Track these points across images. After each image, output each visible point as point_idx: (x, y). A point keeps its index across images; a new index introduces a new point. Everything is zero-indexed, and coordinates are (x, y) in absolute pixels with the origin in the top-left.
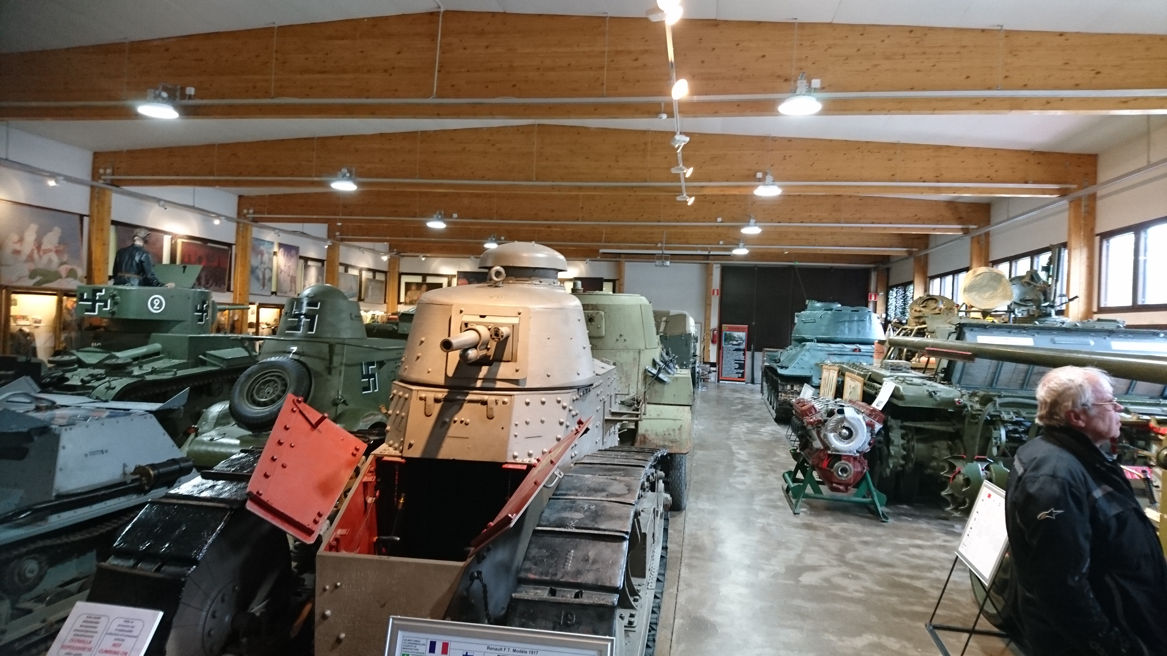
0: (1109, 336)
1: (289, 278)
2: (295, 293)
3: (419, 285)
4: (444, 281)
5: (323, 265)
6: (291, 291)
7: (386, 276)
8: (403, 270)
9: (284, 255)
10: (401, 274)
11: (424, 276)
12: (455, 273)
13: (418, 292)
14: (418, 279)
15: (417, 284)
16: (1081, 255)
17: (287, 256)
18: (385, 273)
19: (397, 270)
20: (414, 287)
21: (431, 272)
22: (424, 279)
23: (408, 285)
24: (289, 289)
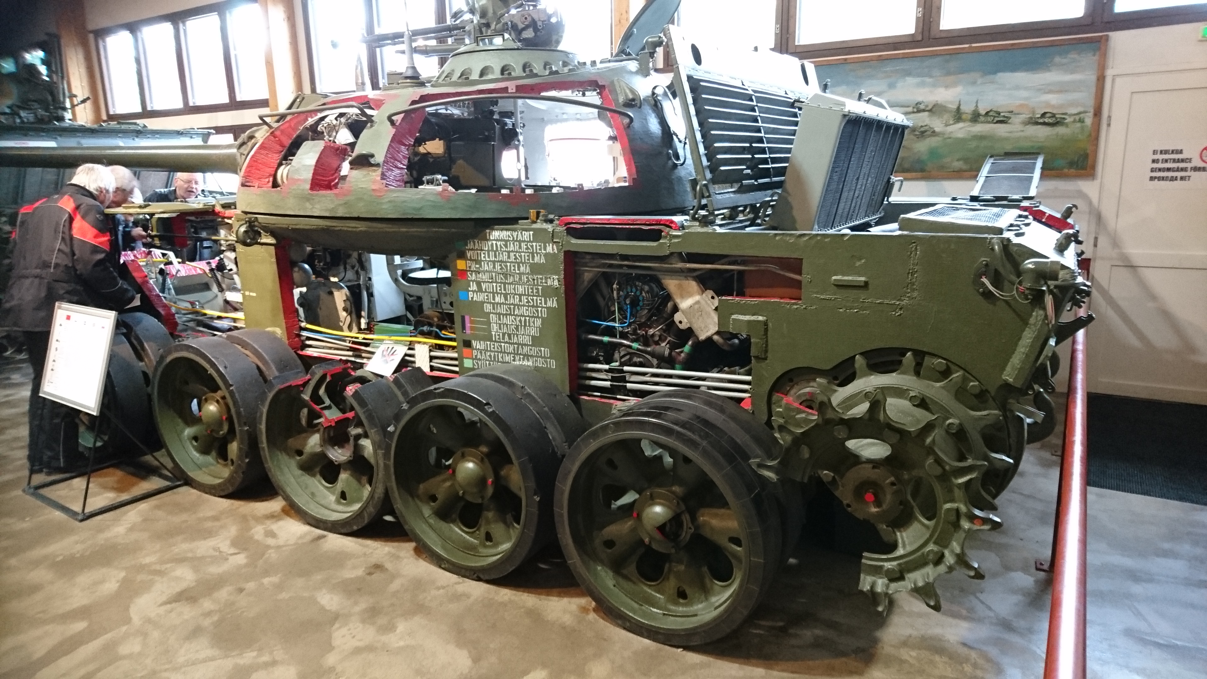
0: (137, 137)
16: (77, 54)
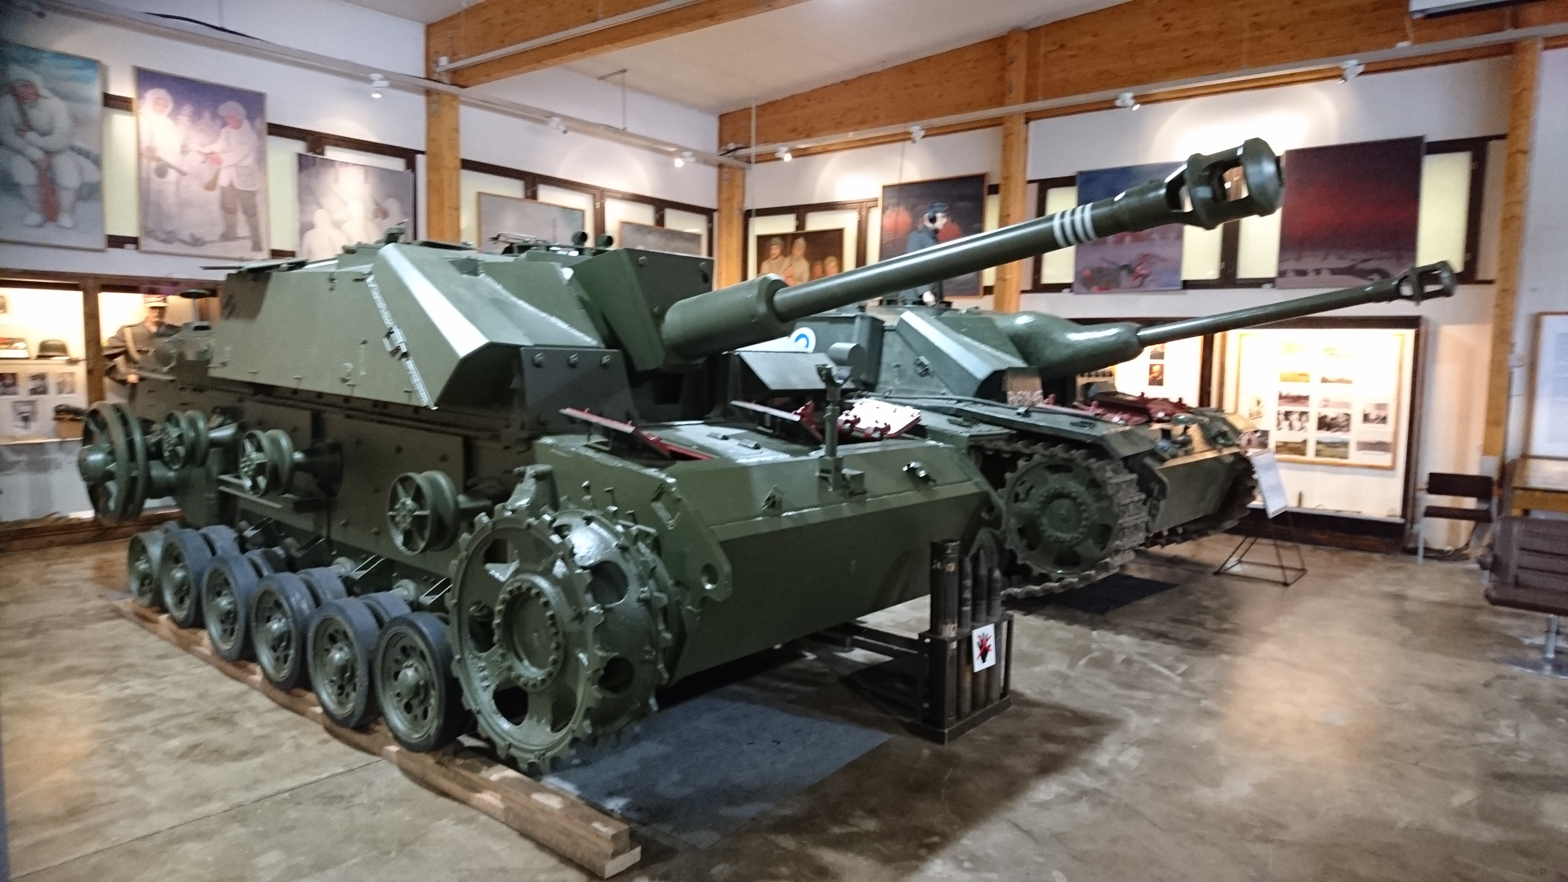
1: (214, 196)
2: (257, 247)
3: (787, 240)
4: (847, 222)
5: (411, 165)
6: (228, 236)
7: (710, 221)
8: (751, 204)
9: (174, 114)
10: (748, 215)
11: (801, 211)
12: (878, 193)
13: (787, 261)
14: (786, 225)
15: (783, 237)
17: (196, 116)
18: (707, 212)
19: (736, 203)
20: (775, 250)
21: (816, 200)
22: (801, 224)
23: (764, 240)
24: (219, 230)
